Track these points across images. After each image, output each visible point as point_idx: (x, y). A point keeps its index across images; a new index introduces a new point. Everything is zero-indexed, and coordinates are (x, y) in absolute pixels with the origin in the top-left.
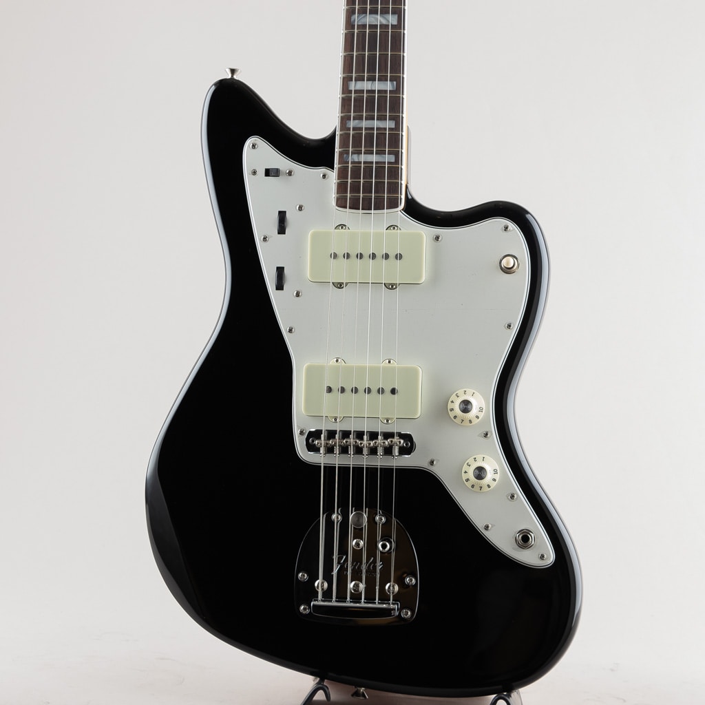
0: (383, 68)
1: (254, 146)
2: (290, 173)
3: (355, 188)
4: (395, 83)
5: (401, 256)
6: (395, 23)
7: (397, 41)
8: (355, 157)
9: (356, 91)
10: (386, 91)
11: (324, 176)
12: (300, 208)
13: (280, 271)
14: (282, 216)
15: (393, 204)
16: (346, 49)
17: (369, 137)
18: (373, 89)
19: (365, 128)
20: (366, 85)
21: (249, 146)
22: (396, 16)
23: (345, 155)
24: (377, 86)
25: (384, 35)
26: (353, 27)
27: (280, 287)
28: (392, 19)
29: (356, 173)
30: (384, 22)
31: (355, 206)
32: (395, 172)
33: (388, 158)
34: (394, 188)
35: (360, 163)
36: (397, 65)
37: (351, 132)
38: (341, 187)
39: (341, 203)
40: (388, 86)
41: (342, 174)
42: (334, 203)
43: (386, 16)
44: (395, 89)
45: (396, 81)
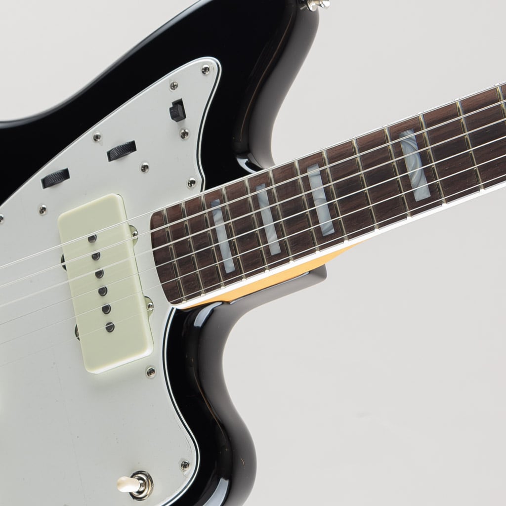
1: (205, 70)
2: (184, 134)
3: (178, 231)
4: (333, 231)
6: (418, 197)
8: (218, 216)
9: (306, 180)
10: (317, 222)
11: (193, 182)
12: (145, 168)
13: (65, 175)
14: (131, 147)
15: (172, 294)
16: (360, 140)
17: (248, 224)
18: (315, 203)
19: (259, 213)
20: (318, 189)
21: (206, 63)
22: (427, 195)
23: (218, 201)
24: (321, 207)
25: (394, 188)
26: (395, 137)
27: (47, 183)
28: (421, 191)
29: (199, 224)
30: (414, 180)
31: (156, 240)
32: (213, 279)
33: (228, 261)
34: (192, 287)
35: (213, 224)
37: (250, 195)
38: (175, 212)
39: (157, 219)
40: (326, 222)
41: (194, 205)
43: (424, 179)
44: (324, 235)
45: (336, 231)
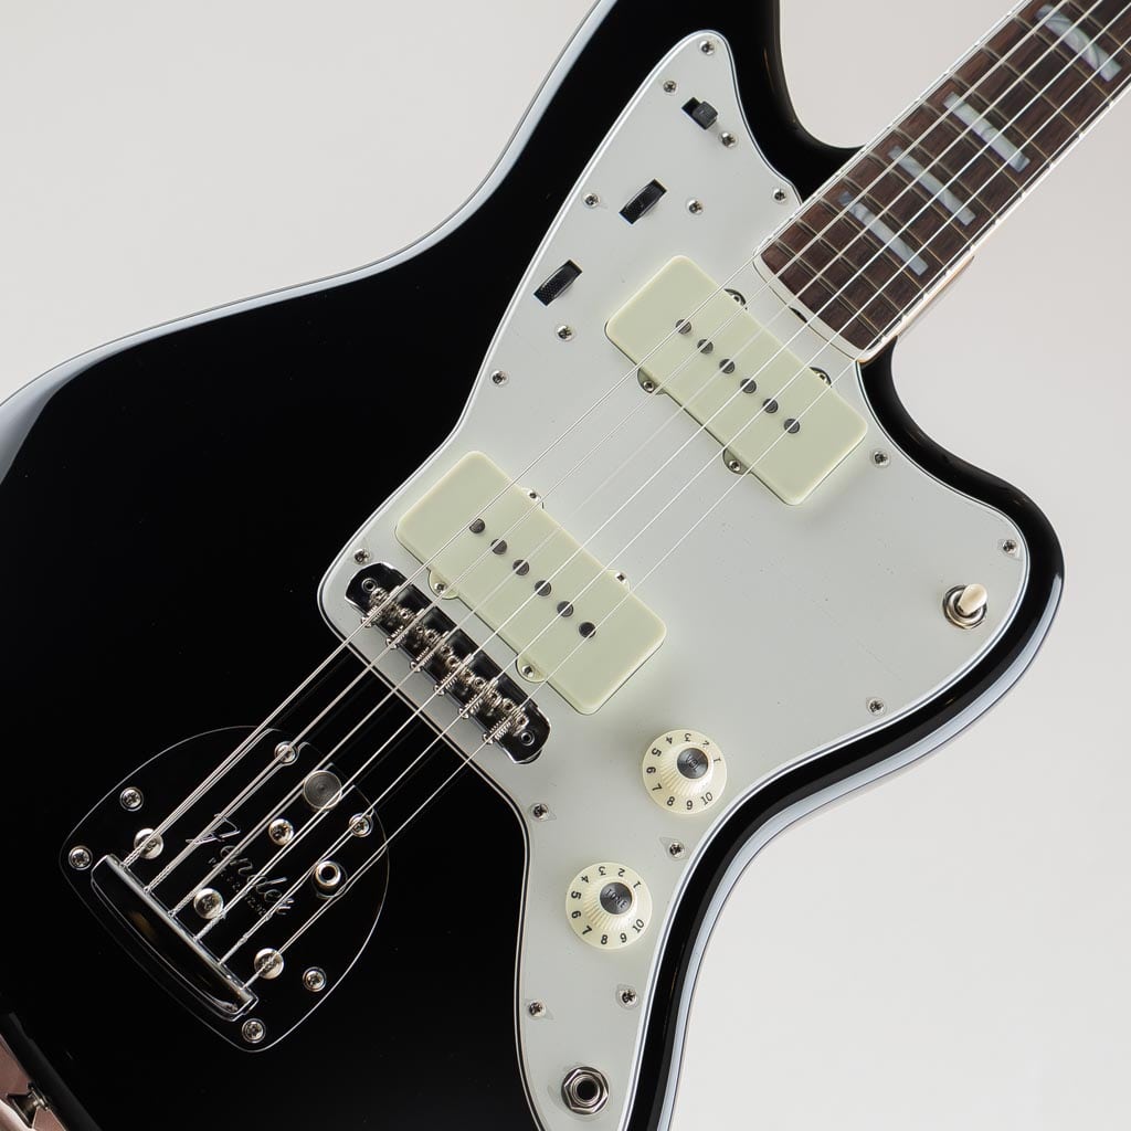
0: (1029, 122)
1: (707, 48)
2: (728, 141)
3: (818, 256)
4: (1027, 161)
5: (797, 428)
6: (1108, 76)
7: (1088, 105)
8: (861, 212)
9: (952, 116)
10: (1001, 160)
11: (780, 196)
12: (695, 208)
13: (569, 272)
14: (653, 192)
15: (859, 337)
16: (991, 43)
17: (913, 202)
18: (985, 139)
19: (918, 183)
20: (976, 122)
21: (700, 40)
22: (1117, 69)
23: (846, 193)
24: (995, 139)
25: (1074, 78)
26: (1034, 21)
27: (546, 294)
28: (1107, 67)
29: (841, 234)
30: (1091, 59)
31: (792, 282)
32: (906, 291)
33: (913, 260)
34: (884, 314)
35: (862, 226)
36: (1056, 139)
37: (889, 169)
38: (797, 235)
39: (773, 258)
40: (1013, 156)
41: (818, 216)
42: (761, 246)
43: (1103, 54)
44: (1019, 170)
45: (1032, 160)
